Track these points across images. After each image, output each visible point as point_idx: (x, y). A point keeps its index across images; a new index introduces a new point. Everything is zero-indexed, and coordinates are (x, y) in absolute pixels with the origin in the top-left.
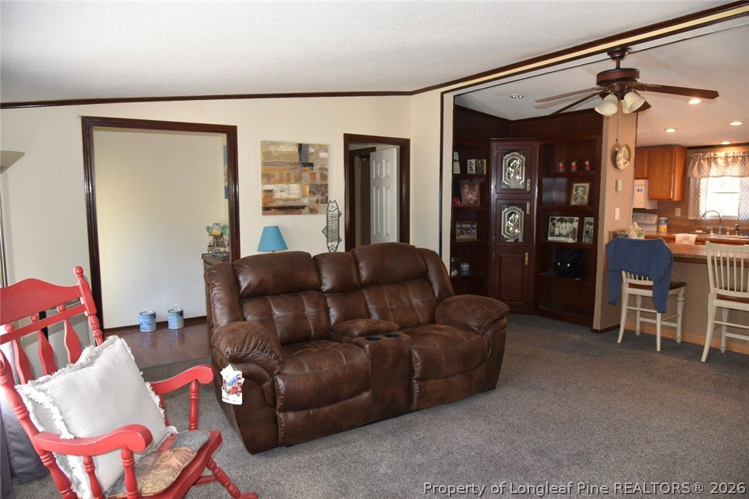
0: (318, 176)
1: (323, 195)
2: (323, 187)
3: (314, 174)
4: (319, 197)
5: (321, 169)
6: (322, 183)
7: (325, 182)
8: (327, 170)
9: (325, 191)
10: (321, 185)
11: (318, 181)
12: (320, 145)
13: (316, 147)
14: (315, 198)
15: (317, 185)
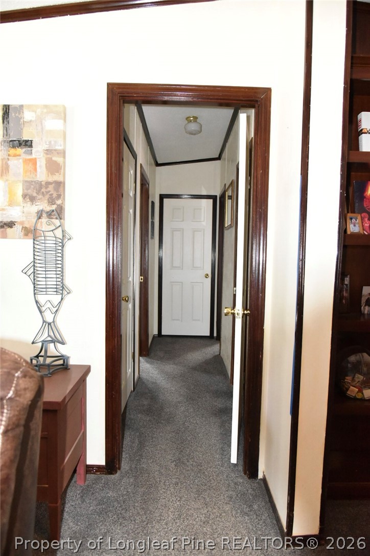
0: (41, 164)
1: (51, 201)
2: (51, 188)
3: (34, 162)
4: (44, 206)
5: (48, 151)
6: (51, 179)
7: (57, 178)
8: (63, 153)
9: (55, 195)
10: (48, 184)
11: (42, 175)
12: (46, 106)
13: (39, 111)
14: (34, 209)
15: (40, 184)
